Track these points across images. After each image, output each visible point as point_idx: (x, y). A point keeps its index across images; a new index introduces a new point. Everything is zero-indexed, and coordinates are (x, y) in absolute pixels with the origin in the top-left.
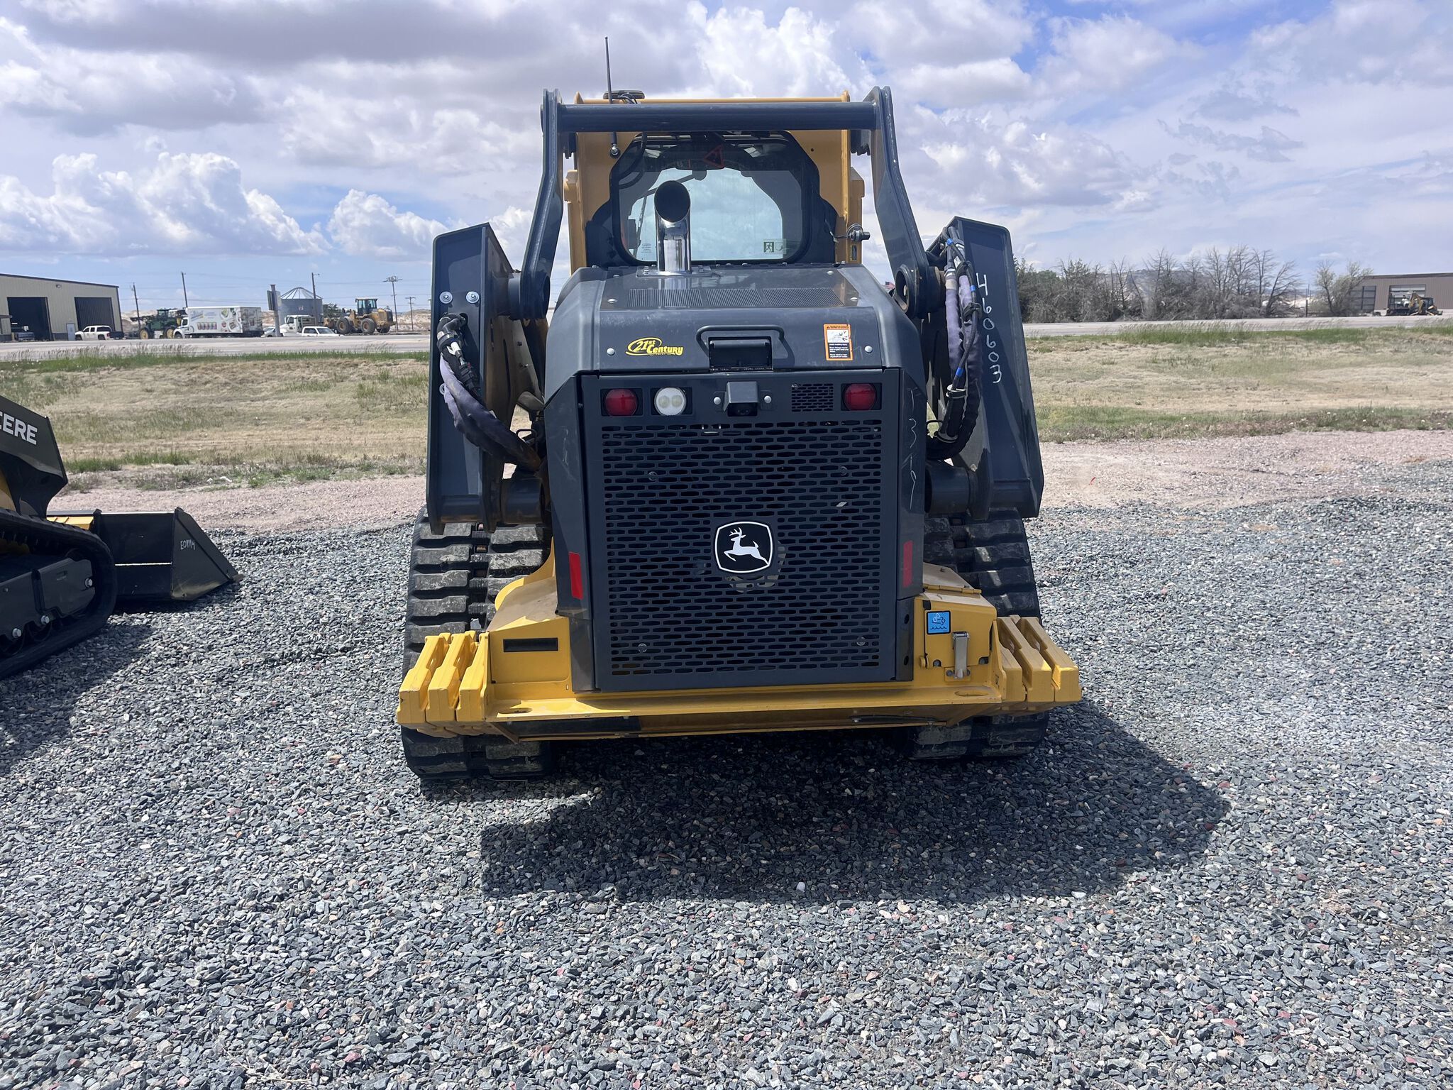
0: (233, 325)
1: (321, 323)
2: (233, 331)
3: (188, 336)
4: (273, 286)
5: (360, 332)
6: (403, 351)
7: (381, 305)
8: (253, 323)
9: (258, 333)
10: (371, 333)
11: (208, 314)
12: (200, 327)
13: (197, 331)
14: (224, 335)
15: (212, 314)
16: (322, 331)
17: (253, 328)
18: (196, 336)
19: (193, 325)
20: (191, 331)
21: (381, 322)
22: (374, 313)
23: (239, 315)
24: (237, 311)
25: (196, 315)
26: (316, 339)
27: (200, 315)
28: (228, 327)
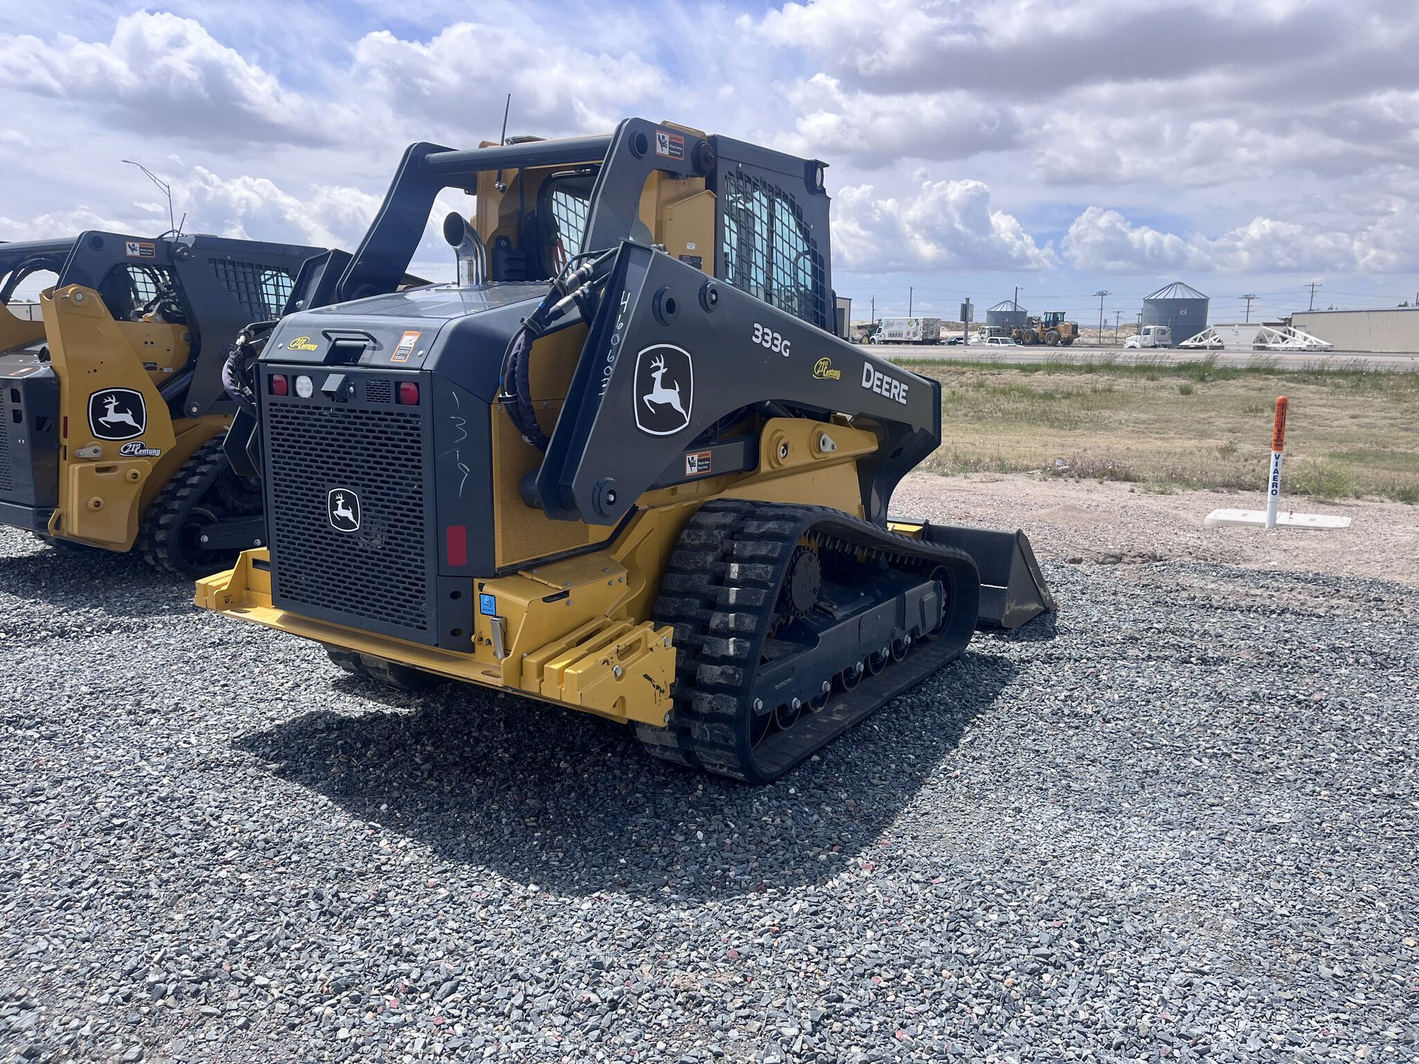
0: (915, 334)
1: (1009, 334)
2: (915, 339)
3: (880, 342)
4: (968, 300)
5: (1044, 343)
6: (1013, 362)
7: (1069, 319)
8: (932, 333)
9: (935, 342)
10: (1055, 345)
11: (898, 324)
12: (890, 335)
13: (887, 338)
14: (907, 342)
15: (900, 324)
16: (1004, 342)
17: (931, 337)
18: (886, 342)
19: (885, 334)
20: (882, 339)
21: (1064, 335)
22: (1060, 326)
23: (921, 325)
24: (920, 322)
25: (889, 325)
26: (996, 348)
27: (892, 324)
28: (911, 334)
